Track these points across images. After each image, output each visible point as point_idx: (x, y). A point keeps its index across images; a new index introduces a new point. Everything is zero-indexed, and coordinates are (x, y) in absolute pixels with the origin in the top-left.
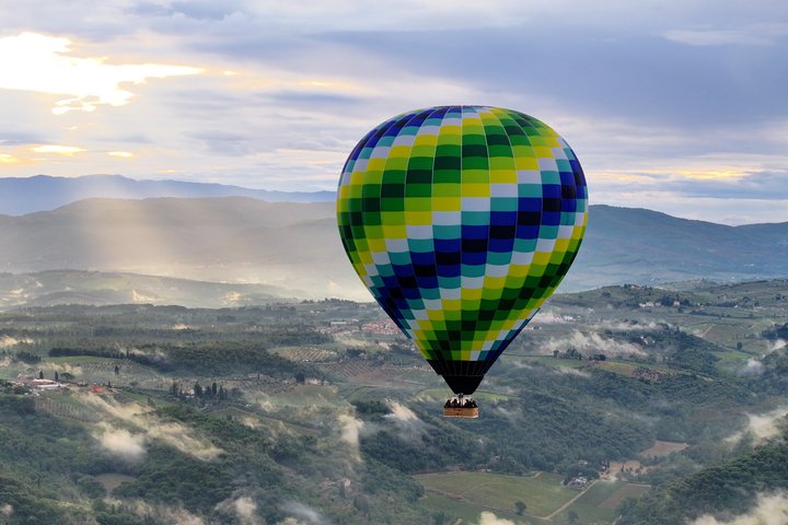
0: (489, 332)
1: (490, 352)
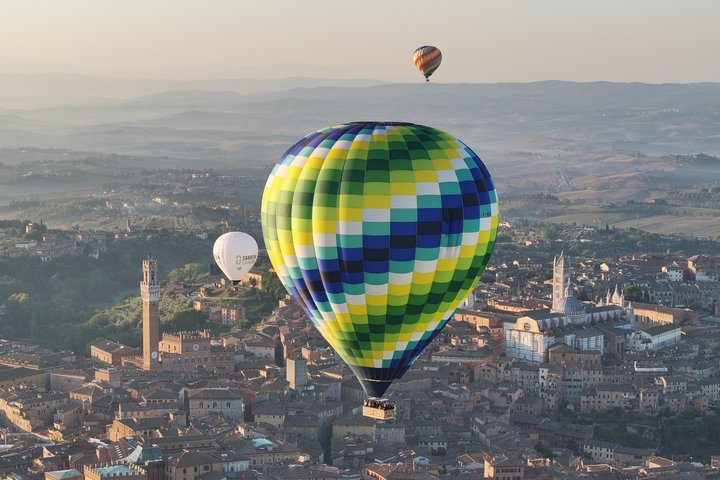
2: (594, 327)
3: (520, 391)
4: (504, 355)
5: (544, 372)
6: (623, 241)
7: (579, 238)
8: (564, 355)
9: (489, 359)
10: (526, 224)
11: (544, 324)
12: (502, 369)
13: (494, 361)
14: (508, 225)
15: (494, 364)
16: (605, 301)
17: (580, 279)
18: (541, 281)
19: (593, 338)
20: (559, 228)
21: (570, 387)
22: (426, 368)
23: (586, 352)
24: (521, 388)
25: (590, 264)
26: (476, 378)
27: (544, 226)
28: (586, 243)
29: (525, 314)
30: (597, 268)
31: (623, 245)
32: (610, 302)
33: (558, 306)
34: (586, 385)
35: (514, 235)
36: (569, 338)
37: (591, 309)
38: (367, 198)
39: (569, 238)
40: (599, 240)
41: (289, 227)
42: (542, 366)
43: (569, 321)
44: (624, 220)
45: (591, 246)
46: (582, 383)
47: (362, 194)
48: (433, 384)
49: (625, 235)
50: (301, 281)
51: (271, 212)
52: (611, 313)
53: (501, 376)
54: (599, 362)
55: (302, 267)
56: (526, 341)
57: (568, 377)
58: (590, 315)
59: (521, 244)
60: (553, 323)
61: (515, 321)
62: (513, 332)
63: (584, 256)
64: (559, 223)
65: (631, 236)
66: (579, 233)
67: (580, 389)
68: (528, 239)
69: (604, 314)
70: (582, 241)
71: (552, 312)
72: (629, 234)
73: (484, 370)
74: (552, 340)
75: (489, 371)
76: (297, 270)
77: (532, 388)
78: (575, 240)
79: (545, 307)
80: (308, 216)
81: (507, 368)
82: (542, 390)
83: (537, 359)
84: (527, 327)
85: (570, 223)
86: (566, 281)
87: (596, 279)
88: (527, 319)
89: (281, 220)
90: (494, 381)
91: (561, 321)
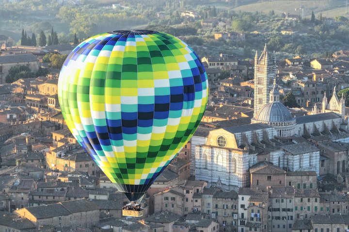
0: (144, 169)
1: (147, 180)
2: (307, 139)
3: (214, 224)
4: (191, 178)
5: (244, 200)
6: (333, 33)
7: (279, 30)
8: (269, 178)
9: (173, 184)
10: (214, 13)
11: (244, 138)
12: (190, 196)
13: (180, 186)
14: (191, 15)
15: (180, 190)
16: (319, 107)
17: (285, 80)
18: (237, 83)
19: (306, 156)
20: (254, 18)
21: (278, 218)
22: (92, 197)
23: (297, 173)
24: (216, 220)
25: (297, 60)
26: (157, 208)
27: (235, 15)
28: (288, 36)
29: (219, 125)
30: (307, 65)
31: (333, 37)
32: (326, 109)
33: (262, 114)
34: (298, 216)
35: (200, 26)
36: (276, 156)
37: (302, 119)
38: (123, 90)
39: (266, 30)
40: (304, 32)
41: (76, 107)
42: (241, 191)
43: (276, 133)
44: (331, 8)
45: (295, 39)
46: (293, 214)
47: (120, 87)
48: (101, 217)
49: (335, 26)
50: (86, 138)
51: (65, 97)
52: (328, 123)
53: (190, 205)
54: (315, 186)
55: (86, 130)
56: (221, 160)
57: (275, 205)
58: (301, 126)
59: (208, 37)
60: (255, 136)
61: (205, 134)
62: (204, 149)
63: (286, 51)
64: (254, 12)
65: (342, 27)
66: (280, 23)
67: (290, 222)
68: (218, 31)
69: (319, 124)
70: (283, 33)
71: (253, 122)
72: (340, 24)
73: (167, 198)
74: (254, 158)
75: (173, 199)
76: (83, 131)
77: (229, 220)
78: (274, 32)
79: (243, 115)
80: (87, 100)
81: (197, 195)
82: (242, 223)
83: (234, 182)
84: (221, 142)
85: (267, 12)
86: (270, 82)
87: (306, 79)
88: (222, 132)
89: (71, 103)
90: (180, 212)
91: (265, 134)
